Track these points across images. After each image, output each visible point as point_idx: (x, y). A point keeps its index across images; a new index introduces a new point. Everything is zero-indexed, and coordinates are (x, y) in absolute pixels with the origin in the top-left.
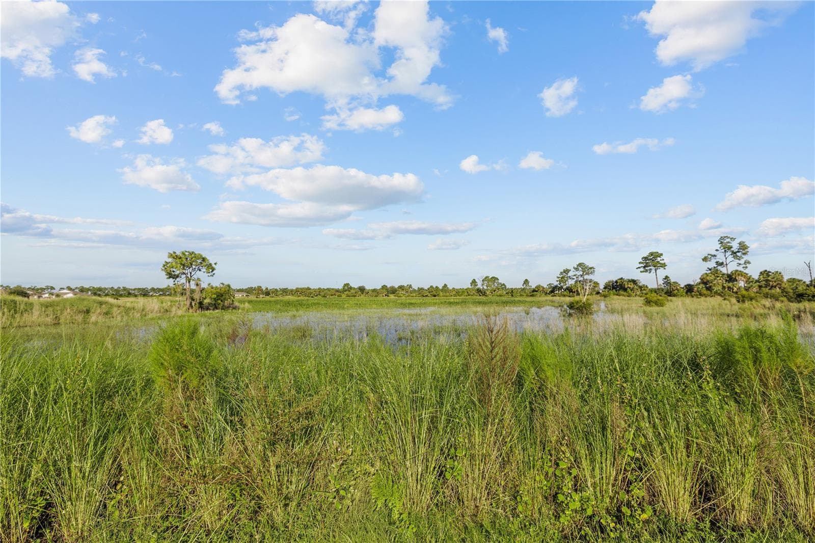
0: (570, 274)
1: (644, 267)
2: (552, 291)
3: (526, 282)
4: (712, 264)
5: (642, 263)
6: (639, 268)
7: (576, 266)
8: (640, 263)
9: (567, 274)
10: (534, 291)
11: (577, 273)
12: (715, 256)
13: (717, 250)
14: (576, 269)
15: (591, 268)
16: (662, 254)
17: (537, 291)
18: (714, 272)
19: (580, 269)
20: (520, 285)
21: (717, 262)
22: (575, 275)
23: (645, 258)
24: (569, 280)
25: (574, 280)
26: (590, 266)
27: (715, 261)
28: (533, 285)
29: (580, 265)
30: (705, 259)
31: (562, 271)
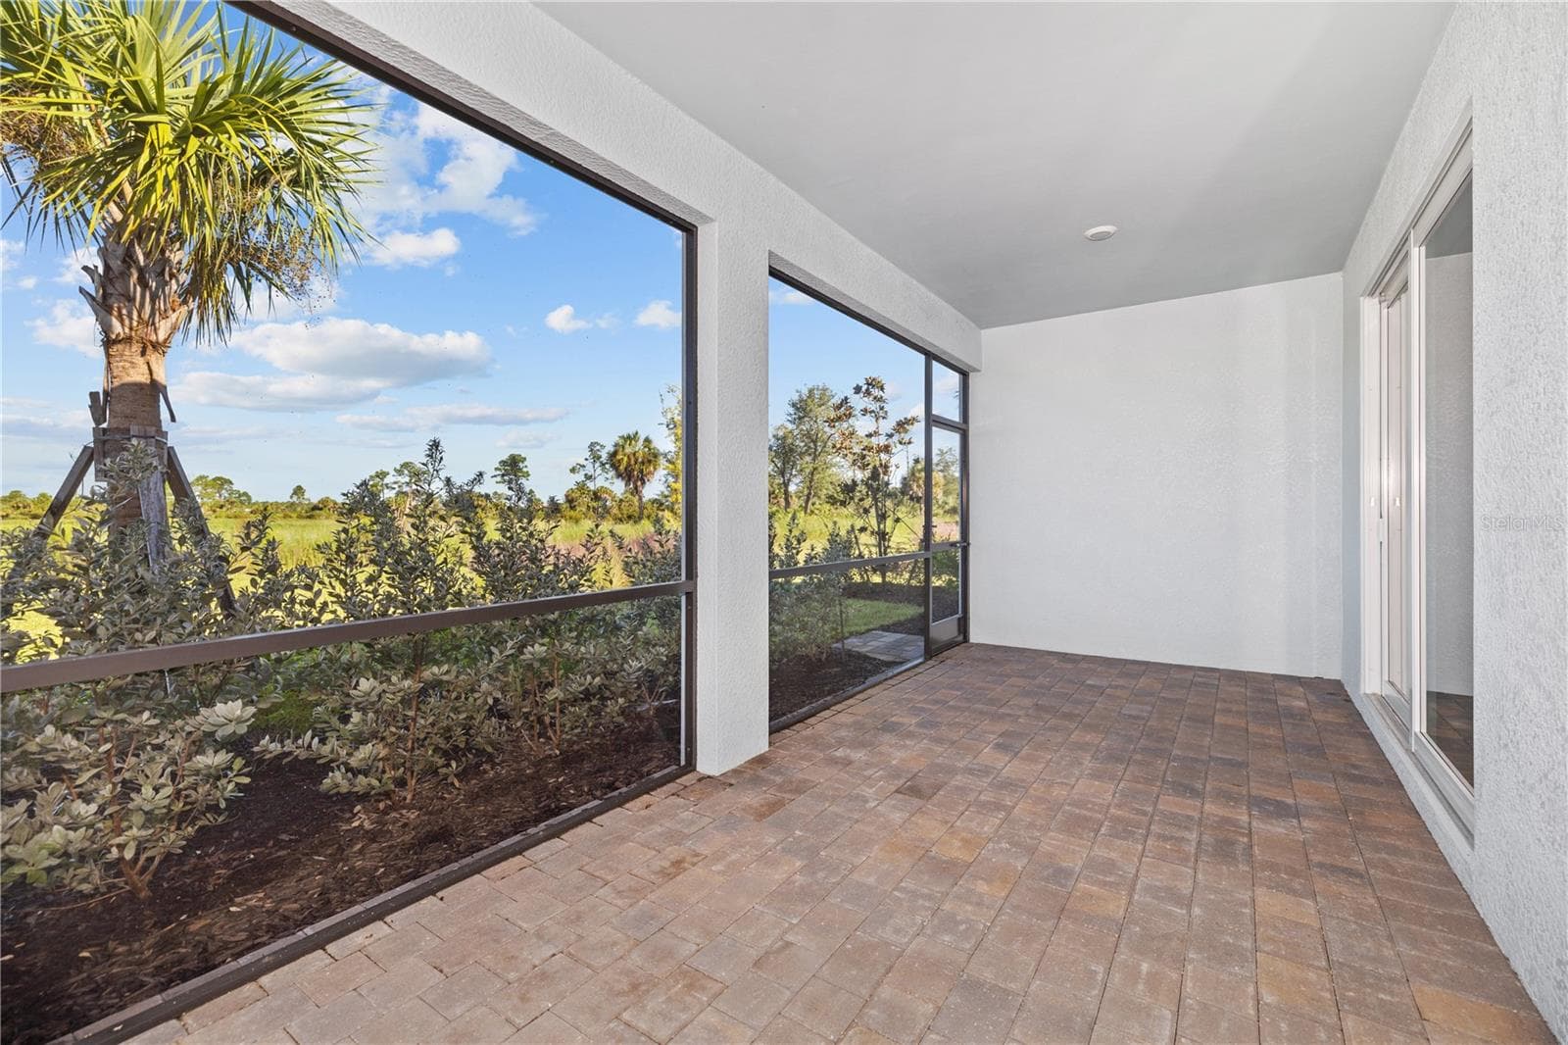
0: (388, 480)
1: (503, 475)
3: (299, 491)
4: (580, 477)
5: (500, 469)
6: (495, 476)
7: (398, 468)
8: (496, 469)
9: (382, 479)
10: (315, 508)
11: (400, 478)
12: (584, 466)
13: (586, 459)
14: (399, 472)
16: (525, 459)
17: (321, 509)
18: (581, 487)
19: (406, 472)
21: (586, 475)
22: (395, 483)
23: (503, 463)
24: (386, 491)
25: (394, 491)
27: (584, 473)
29: (406, 465)
30: (573, 470)
31: (373, 474)
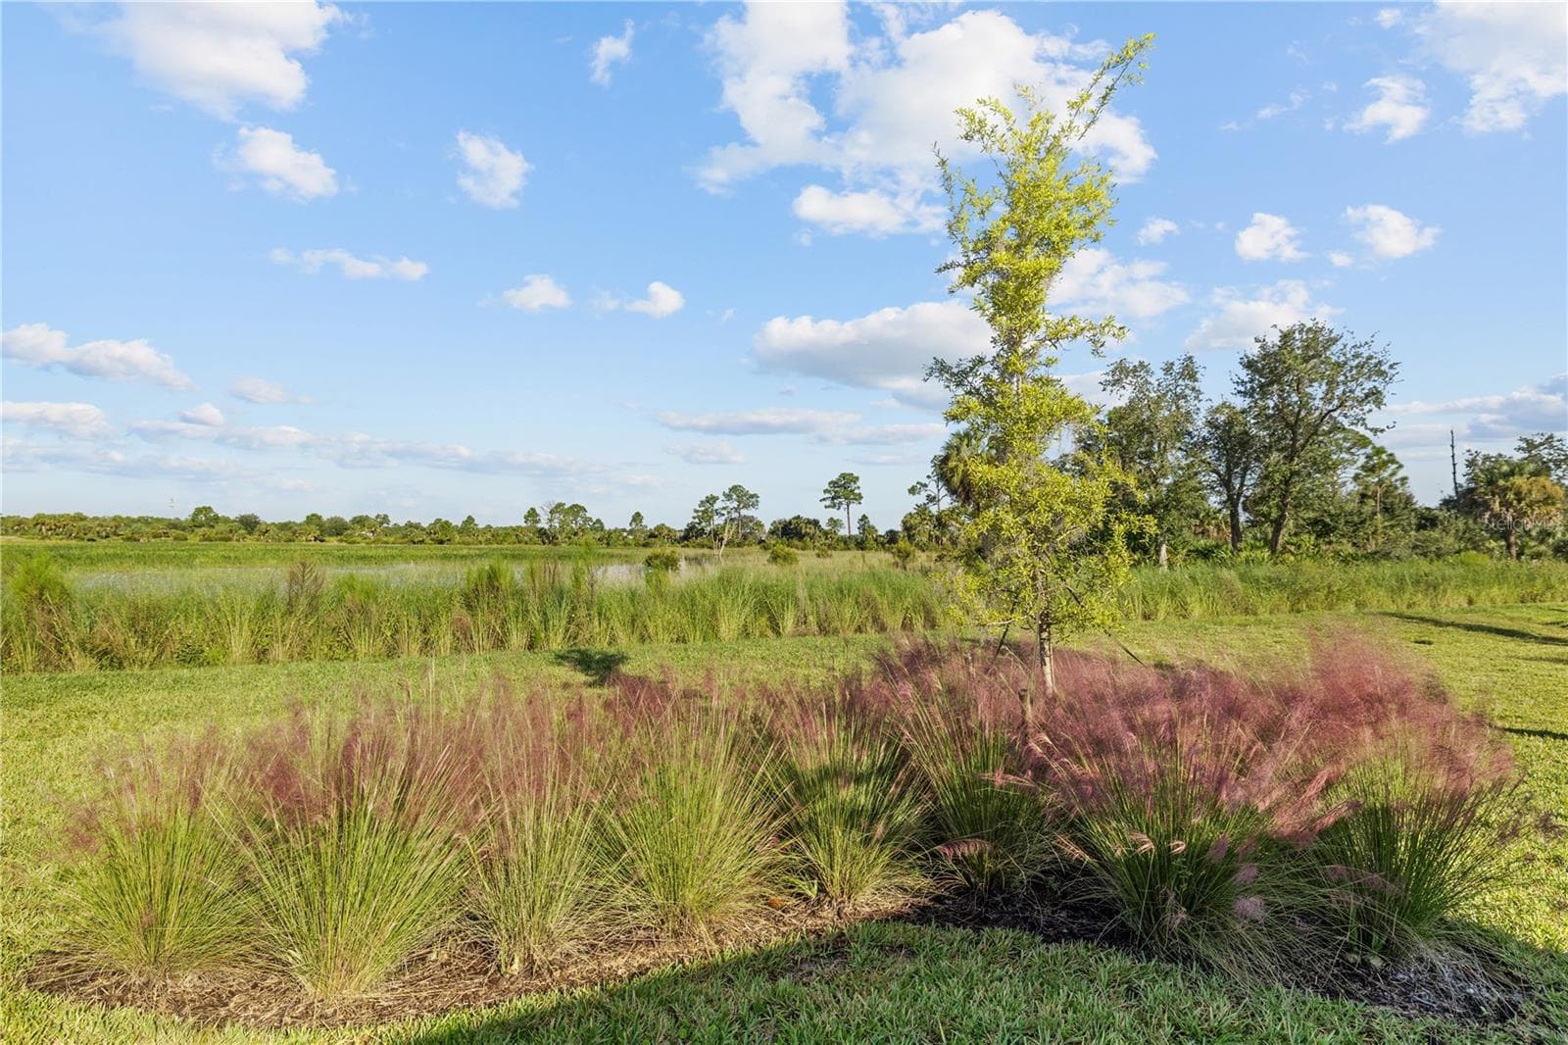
0: (718, 505)
1: (833, 498)
2: (686, 538)
3: (637, 517)
4: (921, 499)
5: (829, 492)
6: (824, 499)
7: (727, 492)
8: (825, 491)
9: (712, 505)
10: (652, 535)
11: (728, 503)
12: (926, 486)
13: (929, 477)
14: (728, 497)
15: (752, 496)
16: (857, 478)
17: (656, 537)
18: (922, 510)
19: (734, 497)
20: (625, 524)
21: (928, 496)
22: (724, 508)
23: (833, 484)
24: (716, 517)
25: (723, 518)
26: (751, 492)
27: (926, 493)
28: (650, 524)
29: (734, 489)
30: (912, 491)
31: (704, 499)
